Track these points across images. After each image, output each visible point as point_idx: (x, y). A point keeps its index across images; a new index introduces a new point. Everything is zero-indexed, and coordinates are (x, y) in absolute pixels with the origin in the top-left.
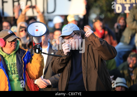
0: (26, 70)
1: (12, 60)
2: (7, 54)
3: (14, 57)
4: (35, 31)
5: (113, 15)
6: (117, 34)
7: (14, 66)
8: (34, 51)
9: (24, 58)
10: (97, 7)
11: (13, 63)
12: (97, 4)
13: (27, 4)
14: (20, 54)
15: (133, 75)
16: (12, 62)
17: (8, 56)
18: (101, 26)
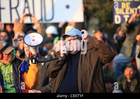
0: (22, 80)
1: (8, 70)
2: (3, 63)
3: (10, 67)
4: (32, 41)
5: (112, 26)
6: (116, 44)
7: (10, 75)
8: (30, 61)
9: (20, 68)
10: (95, 17)
11: (9, 73)
12: (96, 14)
13: (24, 12)
14: (17, 63)
15: (132, 87)
16: (8, 71)
17: (4, 66)
18: (101, 37)
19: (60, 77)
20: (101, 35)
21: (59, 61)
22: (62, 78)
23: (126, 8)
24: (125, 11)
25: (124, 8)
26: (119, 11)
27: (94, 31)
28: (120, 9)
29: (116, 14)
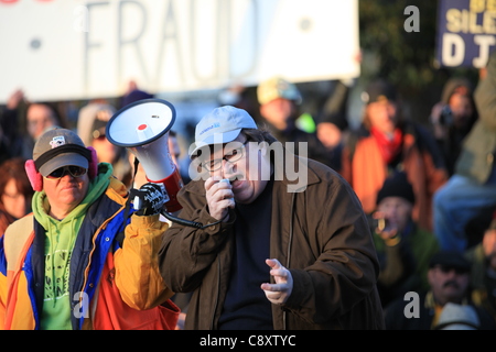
7: (68, 261)
11: (67, 251)
16: (66, 245)
18: (390, 118)
19: (213, 289)
20: (393, 111)
21: (208, 235)
22: (223, 294)
23: (486, 9)
24: (480, 19)
25: (480, 10)
26: (461, 20)
27: (365, 97)
28: (465, 15)
29: (449, 32)
